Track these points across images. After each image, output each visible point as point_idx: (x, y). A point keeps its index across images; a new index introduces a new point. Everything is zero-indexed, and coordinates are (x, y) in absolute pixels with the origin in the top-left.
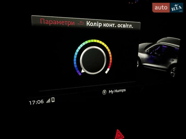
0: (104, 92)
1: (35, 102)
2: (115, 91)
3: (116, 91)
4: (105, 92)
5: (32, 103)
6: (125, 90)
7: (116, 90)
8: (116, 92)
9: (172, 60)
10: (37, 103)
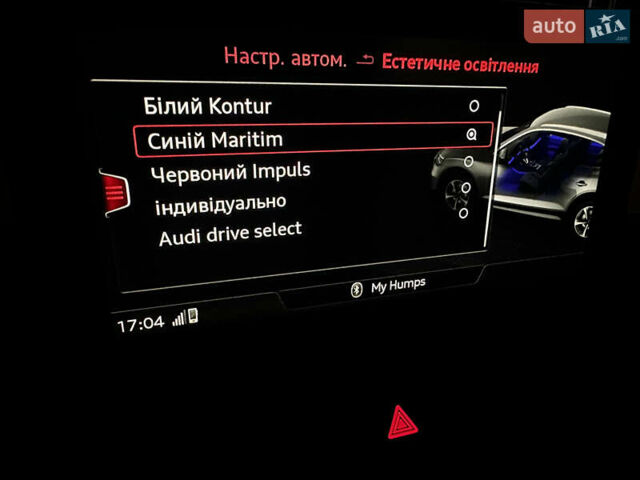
0: (357, 289)
1: (137, 323)
2: (391, 285)
3: (396, 285)
4: (360, 290)
5: (128, 326)
6: (422, 282)
7: (394, 283)
8: (393, 287)
9: (581, 182)
10: (142, 325)
